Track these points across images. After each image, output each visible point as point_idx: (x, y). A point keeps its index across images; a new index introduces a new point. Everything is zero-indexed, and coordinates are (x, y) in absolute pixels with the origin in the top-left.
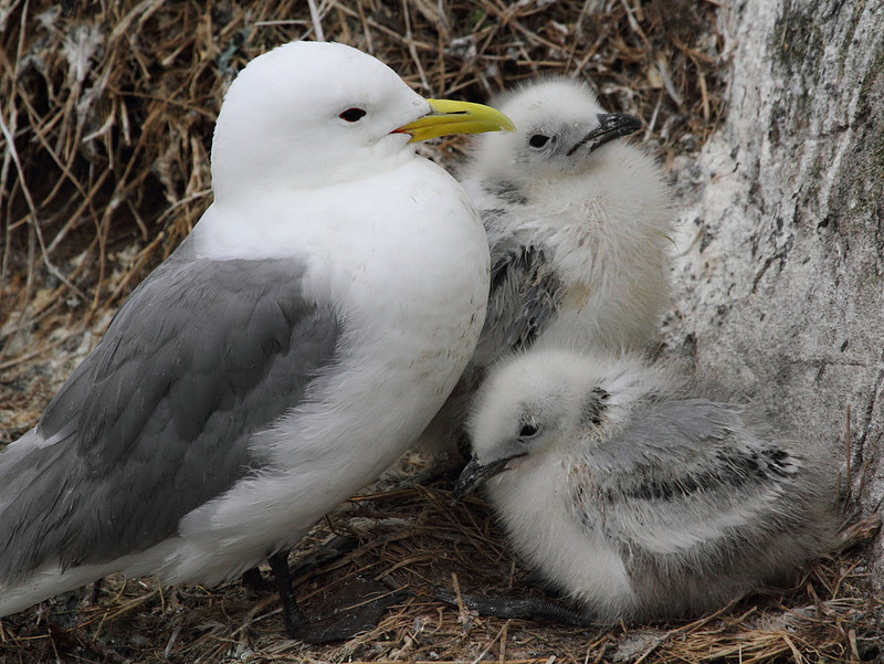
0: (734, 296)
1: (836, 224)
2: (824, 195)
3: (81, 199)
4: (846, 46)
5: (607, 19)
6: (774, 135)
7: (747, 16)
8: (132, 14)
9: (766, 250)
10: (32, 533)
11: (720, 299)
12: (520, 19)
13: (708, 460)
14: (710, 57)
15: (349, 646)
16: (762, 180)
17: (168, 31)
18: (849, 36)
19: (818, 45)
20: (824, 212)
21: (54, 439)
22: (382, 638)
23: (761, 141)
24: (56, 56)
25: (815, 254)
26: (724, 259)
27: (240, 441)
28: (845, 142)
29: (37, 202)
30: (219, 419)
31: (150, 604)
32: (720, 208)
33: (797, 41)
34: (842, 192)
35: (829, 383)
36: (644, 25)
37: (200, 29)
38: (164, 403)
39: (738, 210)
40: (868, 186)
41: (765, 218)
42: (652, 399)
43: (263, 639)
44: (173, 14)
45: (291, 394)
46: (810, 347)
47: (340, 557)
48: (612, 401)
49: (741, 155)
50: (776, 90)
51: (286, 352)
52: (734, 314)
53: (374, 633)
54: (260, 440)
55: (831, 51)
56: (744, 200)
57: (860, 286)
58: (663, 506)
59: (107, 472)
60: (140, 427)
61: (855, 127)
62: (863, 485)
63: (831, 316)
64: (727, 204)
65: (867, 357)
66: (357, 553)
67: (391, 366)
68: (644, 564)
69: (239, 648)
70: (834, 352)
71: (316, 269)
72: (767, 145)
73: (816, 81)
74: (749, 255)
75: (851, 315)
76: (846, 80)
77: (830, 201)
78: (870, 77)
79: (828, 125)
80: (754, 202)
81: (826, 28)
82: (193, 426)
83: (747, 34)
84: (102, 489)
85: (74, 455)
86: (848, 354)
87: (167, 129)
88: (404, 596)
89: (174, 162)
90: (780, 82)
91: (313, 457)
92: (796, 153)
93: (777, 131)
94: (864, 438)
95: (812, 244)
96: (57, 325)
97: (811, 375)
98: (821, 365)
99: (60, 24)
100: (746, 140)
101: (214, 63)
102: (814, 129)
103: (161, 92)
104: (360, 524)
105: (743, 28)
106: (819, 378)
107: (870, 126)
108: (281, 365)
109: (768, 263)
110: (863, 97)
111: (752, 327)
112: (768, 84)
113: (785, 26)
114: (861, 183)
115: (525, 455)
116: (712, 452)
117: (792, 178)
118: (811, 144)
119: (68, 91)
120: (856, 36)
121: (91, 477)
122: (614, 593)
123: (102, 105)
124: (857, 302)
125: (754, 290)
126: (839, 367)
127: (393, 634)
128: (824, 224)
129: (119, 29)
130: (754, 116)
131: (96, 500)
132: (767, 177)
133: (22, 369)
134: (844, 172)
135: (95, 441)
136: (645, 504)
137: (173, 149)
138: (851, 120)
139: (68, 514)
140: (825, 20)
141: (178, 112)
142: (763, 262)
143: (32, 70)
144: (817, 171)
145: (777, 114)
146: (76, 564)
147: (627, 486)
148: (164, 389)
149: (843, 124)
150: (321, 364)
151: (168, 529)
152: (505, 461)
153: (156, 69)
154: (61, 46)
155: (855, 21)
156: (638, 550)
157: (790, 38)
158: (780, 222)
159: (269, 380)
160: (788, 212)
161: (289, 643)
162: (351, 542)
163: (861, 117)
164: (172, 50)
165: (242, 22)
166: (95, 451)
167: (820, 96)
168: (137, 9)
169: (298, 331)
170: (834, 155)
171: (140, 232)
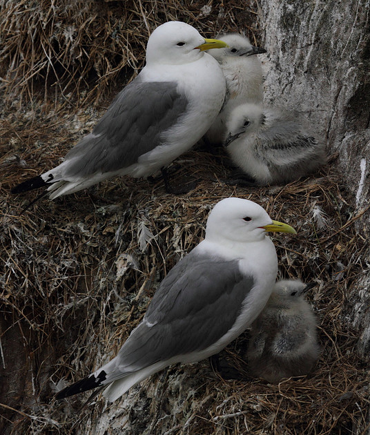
0: (274, 96)
1: (311, 72)
2: (305, 64)
3: (71, 77)
4: (309, 21)
5: (225, 19)
6: (284, 49)
7: (269, 17)
8: (86, 22)
9: (285, 82)
10: (93, 163)
11: (270, 97)
12: (199, 20)
13: (295, 138)
14: (256, 29)
15: (189, 194)
16: (280, 62)
17: (96, 27)
18: (309, 18)
19: (298, 22)
20: (306, 69)
21: (98, 136)
22: (198, 191)
23: (279, 52)
24: (61, 36)
25: (304, 81)
26: (270, 86)
27: (158, 134)
28: (311, 48)
29: (59, 77)
30: (151, 128)
31: (116, 188)
32: (267, 72)
33: (290, 22)
34: (312, 63)
35: (313, 117)
36: (236, 21)
37: (106, 25)
38: (135, 123)
39: (273, 71)
40: (322, 60)
41: (282, 73)
42: (278, 120)
43: (158, 194)
44: (97, 22)
45: (173, 121)
46: (305, 107)
47: (176, 171)
48: (266, 119)
49: (271, 56)
50: (283, 36)
51: (172, 109)
52: (276, 101)
53: (196, 190)
54: (163, 134)
55: (303, 23)
56: (274, 68)
57: (322, 88)
58: (281, 151)
59: (117, 144)
60: (128, 130)
61: (314, 44)
62: (330, 144)
63: (312, 98)
64: (269, 70)
65: (327, 108)
66: (181, 170)
67: (202, 113)
68: (274, 168)
69: (152, 197)
70: (314, 108)
71: (180, 85)
72: (281, 52)
73: (298, 32)
74: (278, 84)
75: (319, 97)
76: (310, 31)
77: (308, 66)
78: (318, 30)
79: (304, 44)
80: (278, 69)
81: (301, 17)
82: (144, 130)
83: (270, 21)
84: (115, 149)
85: (106, 139)
86: (320, 108)
87: (97, 55)
88: (201, 180)
89: (100, 65)
90: (284, 34)
91: (179, 139)
92: (293, 54)
93: (284, 48)
94: (329, 131)
95: (303, 79)
96: (65, 114)
97: (306, 115)
98: (310, 112)
99: (62, 26)
100: (273, 52)
101: (110, 35)
102: (299, 46)
103: (95, 45)
104: (181, 161)
105: (268, 20)
106: (309, 116)
107: (321, 43)
108: (170, 113)
109: (286, 85)
110: (317, 35)
111: (283, 104)
112: (279, 35)
113: (285, 18)
114: (319, 59)
115: (244, 132)
116: (295, 136)
117: (292, 61)
118: (298, 51)
119: (65, 46)
120: (312, 18)
121: (112, 146)
122: (266, 177)
123: (77, 49)
124: (321, 93)
125: (283, 93)
126: (316, 112)
127: (201, 190)
128: (306, 72)
129: (83, 26)
130: (275, 44)
131: (113, 152)
132: (282, 61)
133: (57, 127)
134: (312, 57)
135: (113, 135)
136: (276, 151)
137: (100, 61)
138: (313, 42)
139: (105, 157)
140: (300, 14)
141: (100, 50)
142: (284, 85)
143: (54, 40)
144: (302, 58)
145: (284, 43)
146: (106, 172)
147: (270, 145)
148: (135, 120)
149: (310, 43)
150: (182, 112)
151: (135, 160)
152: (239, 134)
153: (93, 38)
154: (63, 33)
155: (311, 14)
156: (273, 164)
157: (287, 22)
158: (290, 73)
159: (167, 116)
160: (292, 70)
161: (168, 195)
162: (178, 167)
163: (316, 41)
164: (97, 32)
165: (118, 24)
166: (113, 138)
167: (301, 37)
168: (88, 20)
169: (175, 102)
170: (307, 52)
171: (86, 86)
